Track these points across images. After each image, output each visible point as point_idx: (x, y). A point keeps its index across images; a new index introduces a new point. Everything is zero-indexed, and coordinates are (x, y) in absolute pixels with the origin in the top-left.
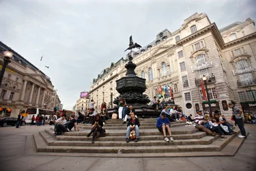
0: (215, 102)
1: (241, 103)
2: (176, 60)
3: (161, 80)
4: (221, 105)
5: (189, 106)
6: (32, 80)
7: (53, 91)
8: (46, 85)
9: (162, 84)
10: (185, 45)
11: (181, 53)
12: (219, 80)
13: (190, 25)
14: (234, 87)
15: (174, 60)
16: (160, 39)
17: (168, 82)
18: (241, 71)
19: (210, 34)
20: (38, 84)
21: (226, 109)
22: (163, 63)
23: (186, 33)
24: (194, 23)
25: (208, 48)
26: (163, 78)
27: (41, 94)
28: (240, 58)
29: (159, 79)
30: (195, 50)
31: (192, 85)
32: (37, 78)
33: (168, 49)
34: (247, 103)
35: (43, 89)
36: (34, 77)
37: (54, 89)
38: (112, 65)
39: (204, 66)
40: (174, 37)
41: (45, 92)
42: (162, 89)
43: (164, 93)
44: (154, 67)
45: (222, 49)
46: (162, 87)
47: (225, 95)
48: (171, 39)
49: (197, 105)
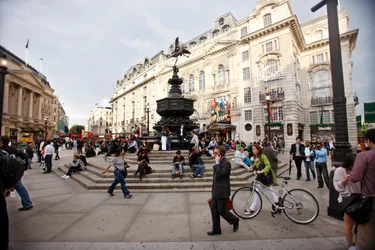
0: (279, 125)
1: (311, 126)
2: (238, 64)
3: (216, 90)
4: (285, 129)
5: (248, 127)
6: (16, 81)
7: (53, 98)
8: (41, 88)
9: (216, 96)
10: (252, 43)
11: (246, 55)
12: (288, 97)
13: (263, 13)
14: (307, 105)
15: (236, 64)
16: (220, 28)
17: (226, 94)
18: (318, 86)
19: (287, 30)
20: (28, 87)
21: (290, 133)
22: (221, 66)
23: (256, 25)
24: (268, 10)
25: (282, 52)
26: (218, 87)
27: (34, 102)
28: (321, 67)
29: (214, 88)
30: (266, 53)
31: (256, 101)
32: (25, 77)
33: (229, 46)
34: (317, 126)
35: (37, 95)
36: (20, 76)
37: (55, 94)
38: (146, 60)
39: (273, 76)
40: (239, 28)
41: (41, 100)
42: (217, 104)
43: (218, 109)
44: (208, 71)
45: (302, 51)
46: (217, 100)
47: (291, 117)
48: (235, 32)
49: (258, 127)
